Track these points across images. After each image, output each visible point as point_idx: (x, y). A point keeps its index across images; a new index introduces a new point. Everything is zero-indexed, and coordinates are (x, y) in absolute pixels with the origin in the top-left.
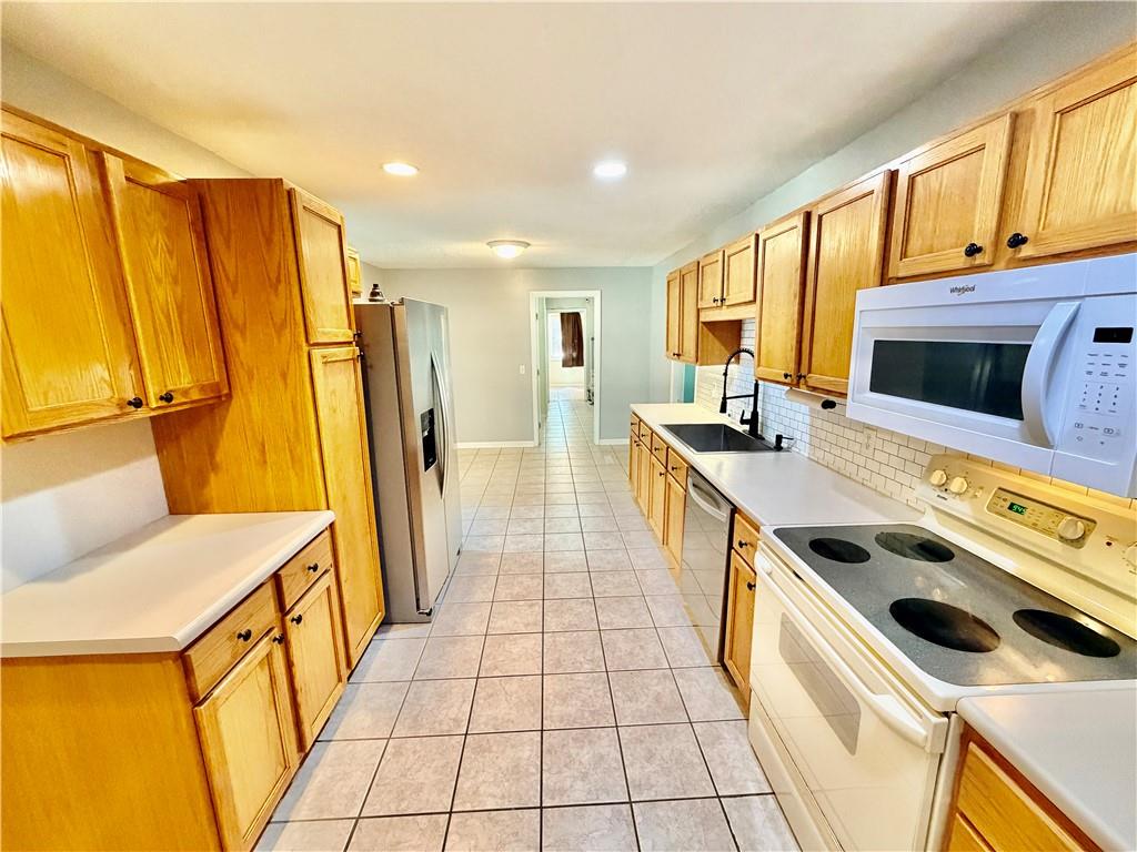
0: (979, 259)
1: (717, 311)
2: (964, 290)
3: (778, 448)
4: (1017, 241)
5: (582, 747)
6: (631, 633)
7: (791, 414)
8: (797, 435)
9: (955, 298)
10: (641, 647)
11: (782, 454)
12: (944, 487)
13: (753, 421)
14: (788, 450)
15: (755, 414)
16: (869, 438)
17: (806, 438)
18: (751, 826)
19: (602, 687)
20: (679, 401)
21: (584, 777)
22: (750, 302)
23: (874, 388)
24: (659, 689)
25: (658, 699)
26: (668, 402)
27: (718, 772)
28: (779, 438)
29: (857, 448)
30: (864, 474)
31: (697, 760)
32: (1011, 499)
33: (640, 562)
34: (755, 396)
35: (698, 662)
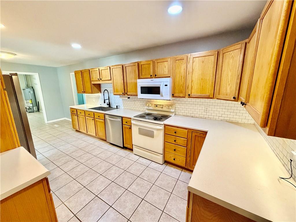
0: (152, 77)
1: (99, 82)
2: (152, 80)
3: (117, 108)
4: (156, 75)
5: (111, 171)
6: (102, 153)
7: (118, 101)
8: (120, 105)
9: (151, 81)
10: (107, 154)
11: (118, 109)
12: (148, 106)
13: (109, 104)
14: (119, 108)
15: (109, 103)
16: (135, 102)
17: (122, 105)
18: (141, 161)
19: (105, 163)
20: (77, 105)
21: (116, 173)
22: (110, 80)
23: (141, 93)
24: (116, 157)
25: (117, 158)
26: (74, 105)
27: (133, 160)
28: (117, 106)
29: (133, 105)
30: (134, 108)
31: (129, 160)
32: (156, 105)
33: (91, 142)
34: (109, 99)
35: (118, 150)
